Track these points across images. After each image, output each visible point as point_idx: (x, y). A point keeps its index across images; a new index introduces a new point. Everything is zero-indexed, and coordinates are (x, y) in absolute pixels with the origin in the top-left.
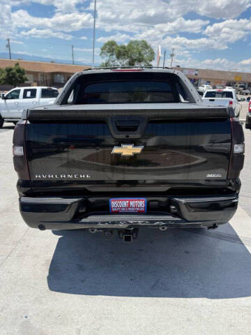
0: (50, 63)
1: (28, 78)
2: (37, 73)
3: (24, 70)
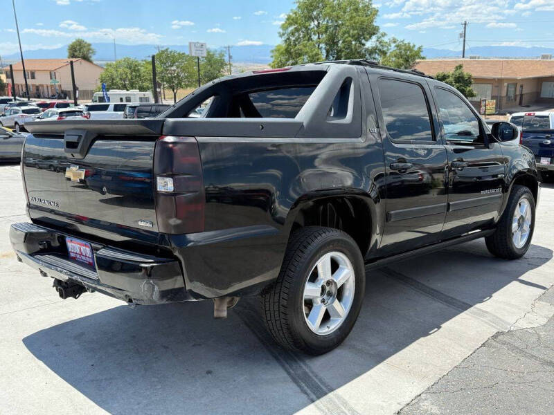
0: (540, 59)
1: (475, 92)
2: (500, 81)
3: (470, 77)
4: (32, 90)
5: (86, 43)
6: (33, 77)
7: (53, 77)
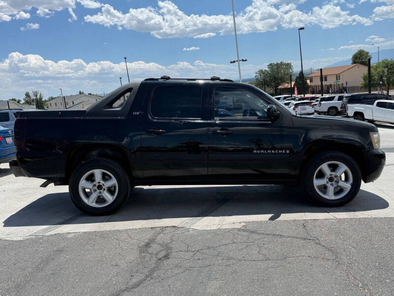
4: (325, 88)
5: (365, 52)
6: (326, 80)
7: (338, 78)
